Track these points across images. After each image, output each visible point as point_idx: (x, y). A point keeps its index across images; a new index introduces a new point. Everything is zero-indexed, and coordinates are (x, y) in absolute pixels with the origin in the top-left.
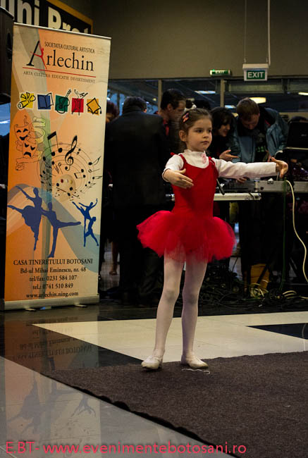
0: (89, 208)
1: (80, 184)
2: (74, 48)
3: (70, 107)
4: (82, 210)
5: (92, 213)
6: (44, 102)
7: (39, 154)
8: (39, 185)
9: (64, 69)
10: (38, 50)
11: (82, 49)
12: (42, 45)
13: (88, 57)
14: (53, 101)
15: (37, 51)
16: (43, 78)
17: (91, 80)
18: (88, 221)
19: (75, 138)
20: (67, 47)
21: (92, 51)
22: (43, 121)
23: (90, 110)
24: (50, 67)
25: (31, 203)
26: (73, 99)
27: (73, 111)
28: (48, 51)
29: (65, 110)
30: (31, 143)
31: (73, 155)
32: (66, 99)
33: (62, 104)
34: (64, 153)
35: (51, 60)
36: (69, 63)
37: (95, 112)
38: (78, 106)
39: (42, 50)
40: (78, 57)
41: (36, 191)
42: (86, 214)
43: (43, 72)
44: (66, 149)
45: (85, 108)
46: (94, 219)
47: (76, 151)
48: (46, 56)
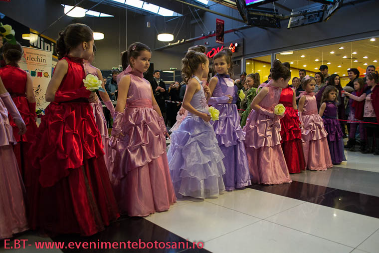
2: (39, 55)
3: (37, 75)
4: (43, 111)
9: (34, 61)
11: (41, 55)
12: (25, 53)
13: (44, 58)
16: (27, 65)
17: (45, 66)
19: (39, 86)
20: (35, 54)
21: (45, 56)
23: (45, 76)
24: (28, 61)
26: (38, 72)
27: (38, 76)
28: (27, 55)
29: (35, 76)
31: (38, 91)
32: (35, 72)
33: (33, 74)
35: (29, 58)
36: (36, 60)
37: (47, 77)
38: (40, 74)
39: (25, 55)
40: (40, 57)
43: (25, 62)
44: (36, 89)
45: (43, 75)
47: (40, 90)
48: (26, 57)
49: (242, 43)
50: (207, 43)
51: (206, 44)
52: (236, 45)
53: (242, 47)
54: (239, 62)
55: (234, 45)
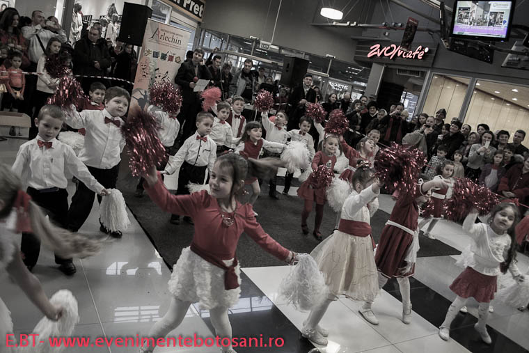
2: (174, 34)
3: (167, 59)
6: (156, 55)
7: (149, 77)
8: (147, 90)
9: (167, 42)
11: (177, 35)
12: (160, 30)
13: (179, 38)
14: (160, 55)
15: (156, 32)
16: (157, 44)
17: (179, 48)
19: (167, 73)
20: (171, 33)
21: (182, 36)
22: (153, 62)
23: (176, 61)
24: (161, 40)
25: (143, 97)
26: (170, 56)
27: (168, 61)
30: (147, 71)
31: (165, 79)
32: (166, 55)
33: (164, 57)
34: (161, 78)
35: (162, 37)
36: (170, 40)
37: (177, 63)
38: (171, 59)
39: (159, 32)
40: (175, 37)
41: (146, 92)
43: (158, 42)
44: (162, 76)
45: (174, 60)
48: (160, 36)
49: (436, 49)
50: (387, 34)
51: (385, 34)
52: (426, 50)
53: (434, 55)
54: (423, 74)
55: (423, 49)
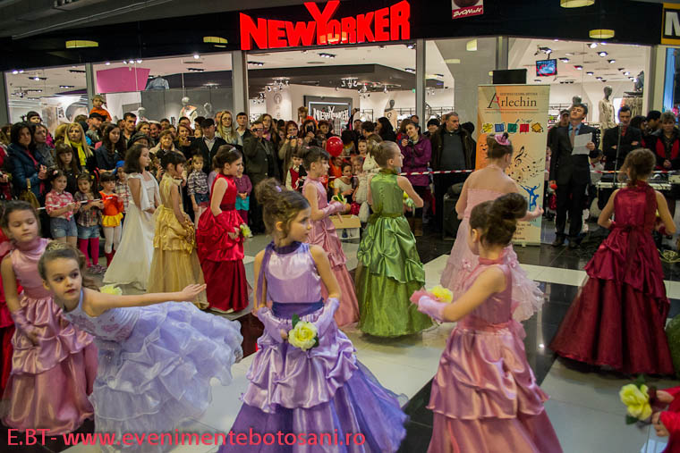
0: (533, 189)
1: (526, 175)
3: (518, 130)
4: (528, 190)
5: (535, 192)
6: (499, 128)
9: (514, 107)
10: (495, 99)
11: (527, 94)
12: (498, 95)
13: (532, 98)
14: (506, 127)
18: (532, 197)
19: (523, 148)
20: (516, 94)
21: (536, 94)
23: (533, 130)
24: (504, 107)
26: (521, 125)
27: (521, 131)
28: (502, 98)
29: (515, 132)
31: (520, 157)
32: (516, 125)
33: (512, 128)
35: (505, 103)
37: (539, 131)
38: (525, 128)
40: (525, 98)
42: (531, 193)
43: (499, 111)
45: (530, 129)
46: (538, 196)
47: (523, 155)
